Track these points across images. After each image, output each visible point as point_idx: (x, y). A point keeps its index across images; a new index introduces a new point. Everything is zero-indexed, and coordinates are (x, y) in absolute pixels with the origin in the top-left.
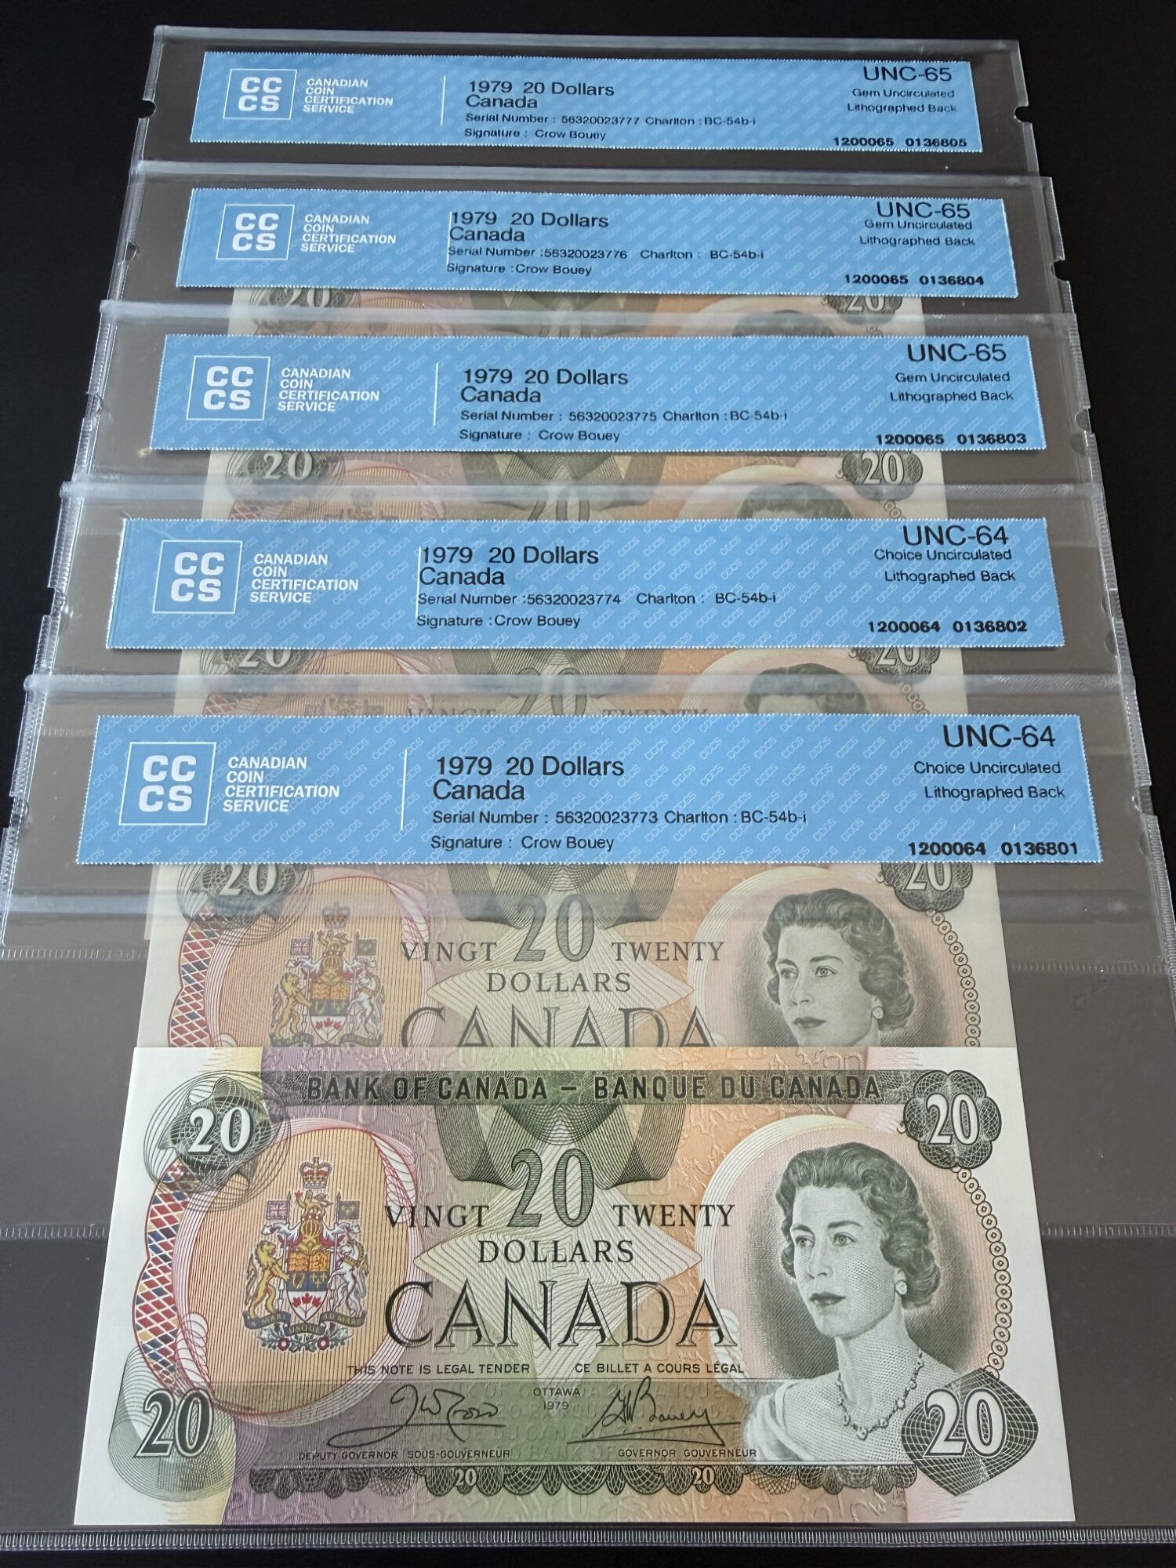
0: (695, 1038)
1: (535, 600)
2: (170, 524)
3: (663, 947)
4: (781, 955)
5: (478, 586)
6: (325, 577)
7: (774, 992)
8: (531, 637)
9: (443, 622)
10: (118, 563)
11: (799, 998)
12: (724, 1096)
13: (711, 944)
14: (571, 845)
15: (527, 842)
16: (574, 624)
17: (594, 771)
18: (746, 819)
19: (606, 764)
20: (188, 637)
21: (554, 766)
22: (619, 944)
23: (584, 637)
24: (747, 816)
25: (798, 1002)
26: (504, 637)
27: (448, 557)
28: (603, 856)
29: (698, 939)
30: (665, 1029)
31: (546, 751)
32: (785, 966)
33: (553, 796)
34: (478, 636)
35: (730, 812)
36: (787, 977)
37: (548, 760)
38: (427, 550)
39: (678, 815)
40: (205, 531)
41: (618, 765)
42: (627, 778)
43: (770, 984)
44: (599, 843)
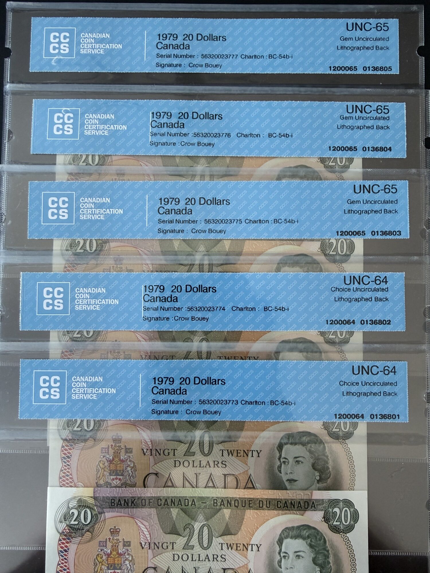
0: (250, 485)
1: (190, 309)
2: (39, 275)
3: (239, 452)
4: (283, 456)
5: (167, 302)
6: (105, 298)
7: (280, 469)
8: (189, 326)
9: (153, 319)
10: (20, 292)
11: (289, 472)
12: (260, 507)
13: (257, 451)
14: (205, 413)
15: (188, 412)
16: (206, 320)
17: (214, 383)
18: (272, 404)
19: (218, 380)
20: (52, 325)
21: (199, 381)
22: (223, 450)
23: (210, 326)
24: (272, 403)
25: (288, 473)
26: (178, 326)
27: (154, 290)
28: (217, 417)
29: (252, 449)
30: (239, 481)
31: (195, 375)
32: (284, 460)
33: (198, 393)
34: (168, 325)
35: (266, 401)
36: (285, 464)
37: (196, 378)
38: (146, 286)
39: (246, 402)
40: (54, 278)
41: (223, 381)
42: (226, 386)
43: (278, 466)
44: (215, 412)
